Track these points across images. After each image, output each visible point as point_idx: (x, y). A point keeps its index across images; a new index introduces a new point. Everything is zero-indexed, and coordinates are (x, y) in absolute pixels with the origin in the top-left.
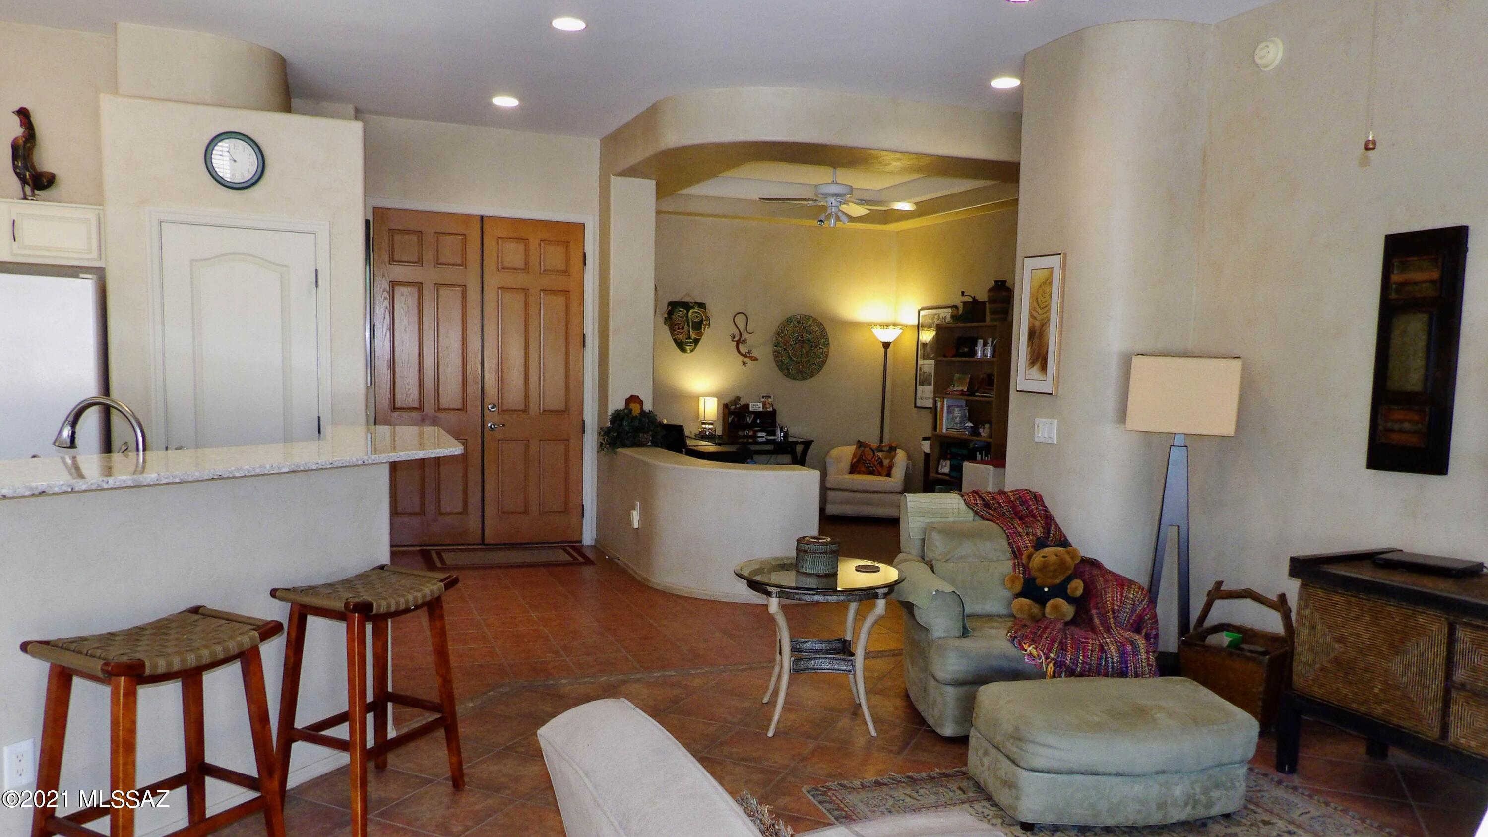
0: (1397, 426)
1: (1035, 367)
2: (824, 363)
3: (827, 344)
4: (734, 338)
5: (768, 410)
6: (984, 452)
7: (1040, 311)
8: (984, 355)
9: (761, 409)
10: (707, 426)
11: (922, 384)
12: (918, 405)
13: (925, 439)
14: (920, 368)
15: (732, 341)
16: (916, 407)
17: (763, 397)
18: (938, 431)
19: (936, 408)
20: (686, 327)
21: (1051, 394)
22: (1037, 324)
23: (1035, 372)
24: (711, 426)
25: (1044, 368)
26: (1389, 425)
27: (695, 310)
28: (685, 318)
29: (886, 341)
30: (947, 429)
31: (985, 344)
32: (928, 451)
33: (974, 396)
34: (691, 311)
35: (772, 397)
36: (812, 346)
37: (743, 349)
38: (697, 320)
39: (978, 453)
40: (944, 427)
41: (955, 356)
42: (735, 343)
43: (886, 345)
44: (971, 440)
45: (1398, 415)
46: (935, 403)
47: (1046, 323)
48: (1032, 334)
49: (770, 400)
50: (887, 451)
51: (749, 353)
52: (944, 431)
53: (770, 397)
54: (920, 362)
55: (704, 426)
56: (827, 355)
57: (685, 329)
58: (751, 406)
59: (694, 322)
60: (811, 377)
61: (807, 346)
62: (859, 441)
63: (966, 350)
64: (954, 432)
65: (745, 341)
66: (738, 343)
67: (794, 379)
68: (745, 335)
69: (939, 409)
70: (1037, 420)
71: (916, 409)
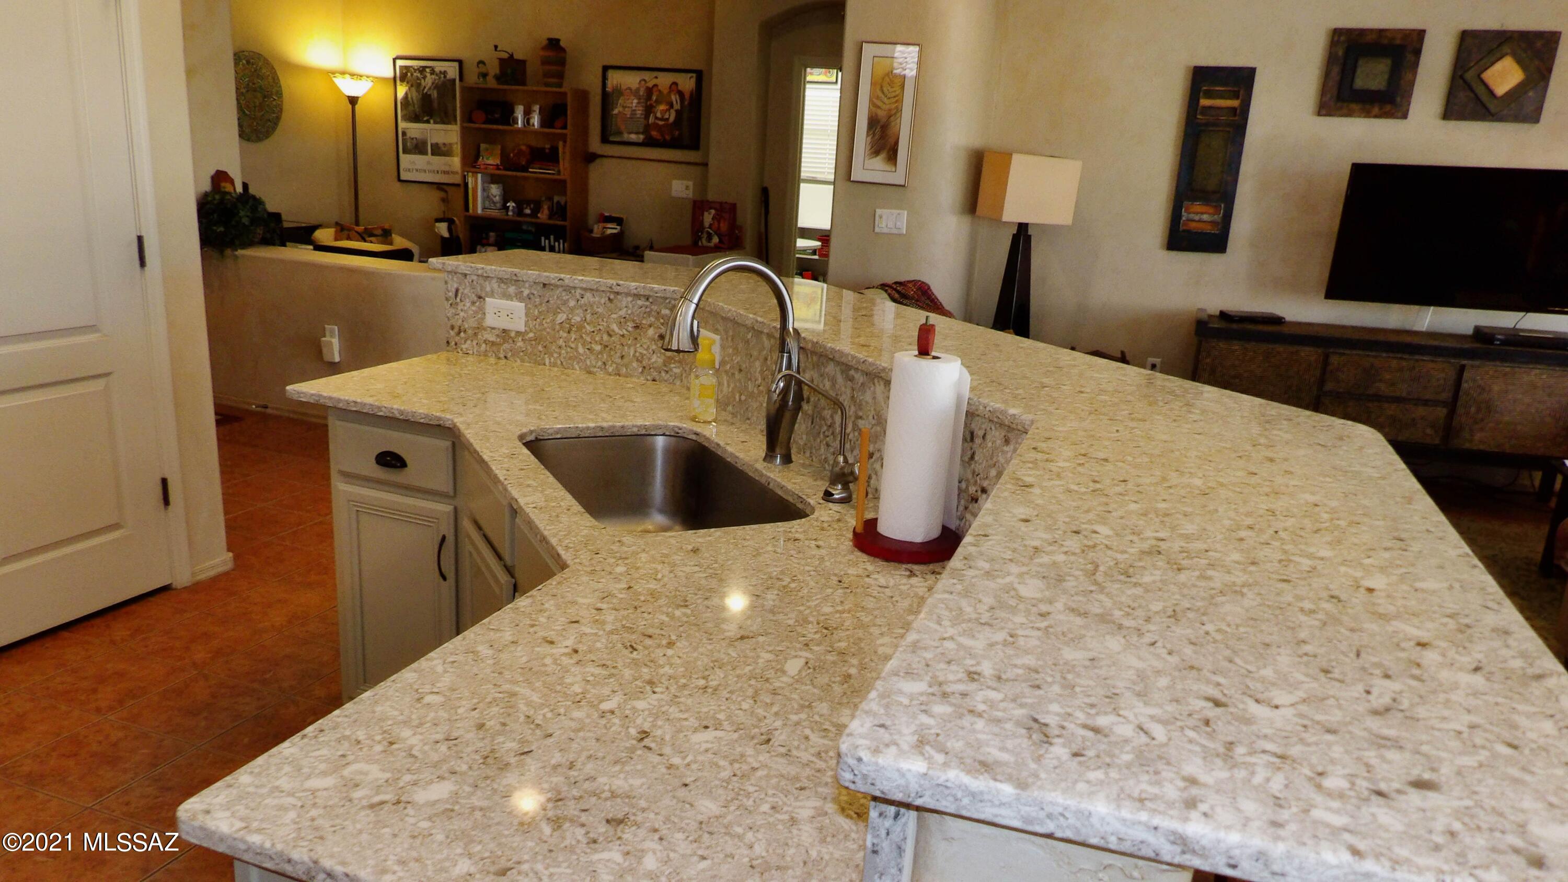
0: (1197, 218)
1: (878, 158)
2: (278, 118)
3: (280, 94)
6: (552, 237)
7: (885, 100)
8: (527, 121)
11: (405, 152)
12: (403, 177)
13: (438, 220)
14: (404, 134)
16: (399, 180)
18: (471, 211)
19: (466, 185)
21: (904, 186)
22: (881, 114)
23: (878, 163)
25: (892, 157)
26: (1192, 216)
29: (353, 95)
30: (484, 208)
31: (527, 113)
32: (446, 234)
33: (528, 171)
36: (265, 97)
39: (543, 239)
40: (479, 208)
41: (484, 123)
43: (353, 101)
44: (520, 223)
45: (1197, 207)
46: (464, 177)
47: (895, 114)
48: (873, 122)
50: (381, 235)
52: (479, 211)
54: (402, 125)
56: (281, 109)
60: (267, 138)
61: (259, 95)
62: (337, 224)
63: (497, 116)
64: (495, 213)
67: (248, 140)
69: (470, 186)
70: (879, 212)
71: (398, 184)
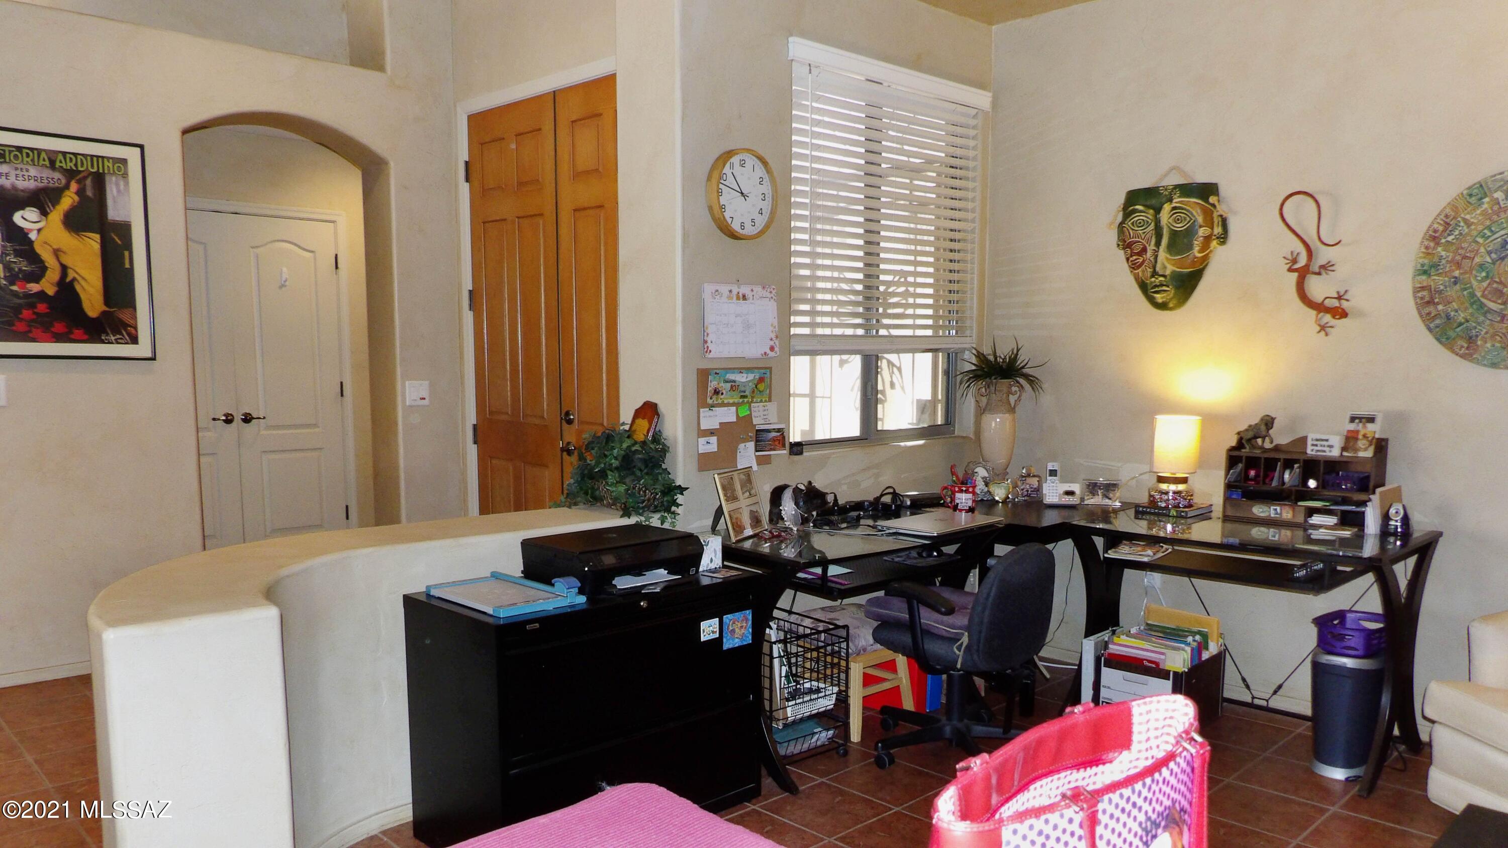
4: (1295, 261)
5: (1361, 454)
9: (1335, 453)
10: (1173, 487)
15: (1290, 270)
17: (1353, 419)
20: (1151, 248)
24: (1181, 487)
27: (1174, 205)
28: (1152, 226)
34: (1167, 207)
35: (1379, 420)
37: (1318, 288)
38: (1179, 227)
42: (1296, 274)
49: (1370, 426)
51: (1339, 298)
53: (1371, 420)
55: (1164, 486)
57: (1149, 253)
58: (1309, 442)
59: (1174, 234)
65: (1326, 268)
66: (1303, 274)
68: (1324, 255)
